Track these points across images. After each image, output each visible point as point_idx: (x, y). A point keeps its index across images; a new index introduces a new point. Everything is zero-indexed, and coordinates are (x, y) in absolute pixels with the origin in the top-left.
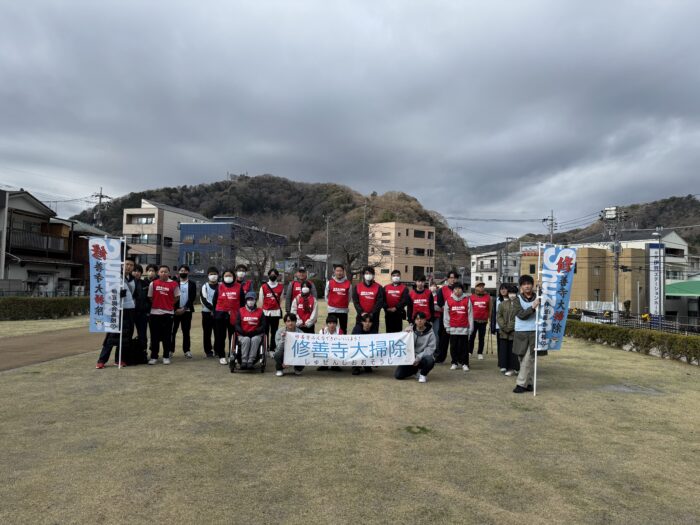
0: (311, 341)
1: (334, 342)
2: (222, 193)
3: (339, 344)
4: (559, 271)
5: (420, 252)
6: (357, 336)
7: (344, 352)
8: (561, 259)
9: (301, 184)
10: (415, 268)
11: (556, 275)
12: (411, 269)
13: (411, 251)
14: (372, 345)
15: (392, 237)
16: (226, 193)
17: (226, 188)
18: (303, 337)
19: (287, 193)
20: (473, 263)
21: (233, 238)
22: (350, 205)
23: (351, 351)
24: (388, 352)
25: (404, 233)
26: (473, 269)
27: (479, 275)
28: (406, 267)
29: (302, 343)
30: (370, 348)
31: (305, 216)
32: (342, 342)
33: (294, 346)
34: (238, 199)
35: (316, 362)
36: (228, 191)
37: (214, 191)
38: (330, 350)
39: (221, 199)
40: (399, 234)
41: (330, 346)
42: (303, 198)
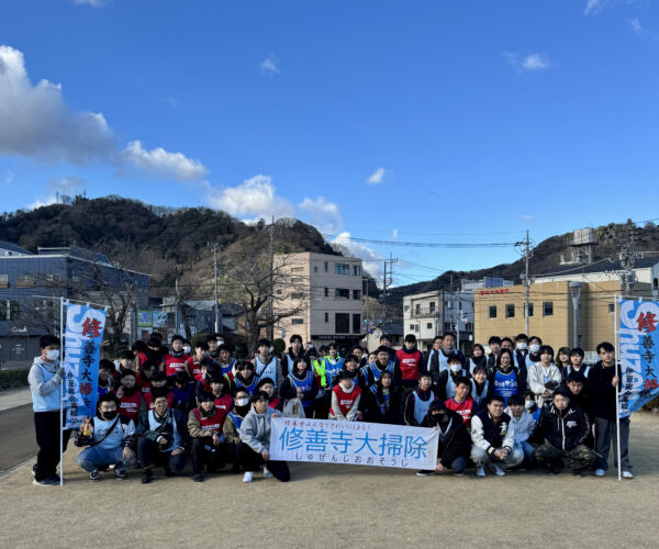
0: (305, 428)
1: (335, 430)
2: (50, 221)
3: (342, 434)
4: (640, 329)
5: (343, 293)
6: (367, 424)
7: (346, 444)
8: (642, 314)
9: (161, 209)
10: (337, 314)
11: (637, 335)
12: (332, 318)
13: (332, 291)
14: (384, 438)
15: (307, 272)
16: (57, 222)
17: (56, 214)
18: (295, 424)
19: (144, 220)
20: (407, 307)
21: (70, 277)
22: (231, 236)
23: (356, 444)
24: (403, 450)
25: (321, 267)
26: (407, 315)
27: (414, 322)
28: (326, 314)
29: (294, 431)
30: (381, 442)
31: (170, 251)
32: (346, 431)
33: (283, 436)
34: (74, 229)
35: (310, 457)
36: (59, 218)
37: (39, 218)
38: (329, 441)
39: (48, 230)
40: (316, 269)
41: (329, 436)
42: (165, 227)
